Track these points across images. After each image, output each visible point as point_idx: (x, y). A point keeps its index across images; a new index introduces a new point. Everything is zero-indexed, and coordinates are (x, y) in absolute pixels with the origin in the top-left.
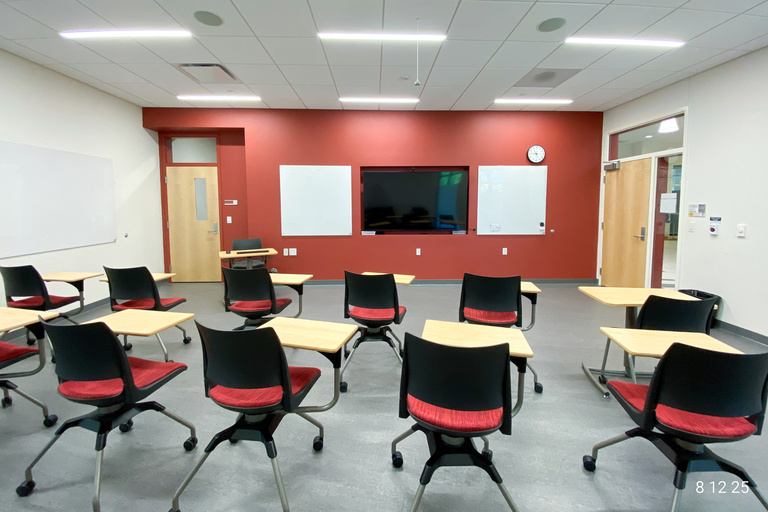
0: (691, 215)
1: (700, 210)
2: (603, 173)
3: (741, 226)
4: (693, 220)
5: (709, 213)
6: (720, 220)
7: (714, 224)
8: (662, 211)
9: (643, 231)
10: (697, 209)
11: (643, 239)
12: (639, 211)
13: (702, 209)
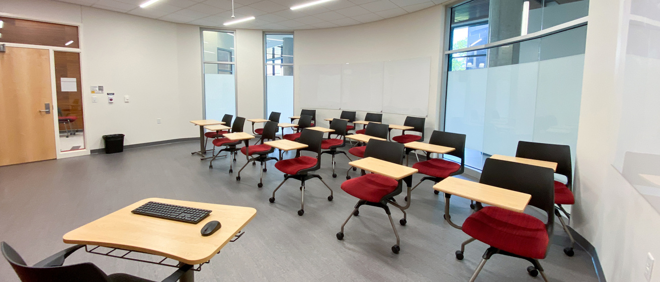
0: (93, 92)
1: (99, 89)
3: (127, 96)
4: (95, 96)
5: (106, 91)
6: (113, 94)
7: (111, 97)
8: (63, 90)
9: (48, 106)
10: (97, 89)
11: (48, 112)
13: (101, 88)
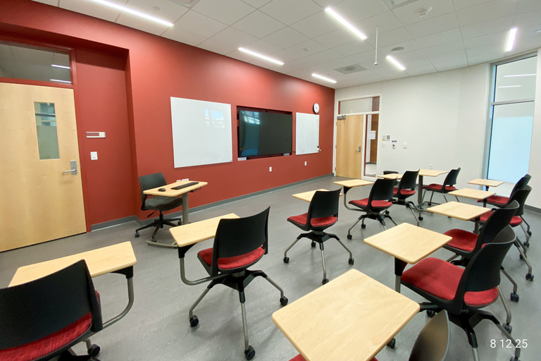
0: (383, 140)
2: (335, 120)
3: (405, 144)
4: (384, 142)
5: (391, 139)
6: (396, 142)
7: (394, 143)
9: (360, 148)
10: (386, 138)
11: (360, 151)
12: (357, 138)
13: (388, 137)
